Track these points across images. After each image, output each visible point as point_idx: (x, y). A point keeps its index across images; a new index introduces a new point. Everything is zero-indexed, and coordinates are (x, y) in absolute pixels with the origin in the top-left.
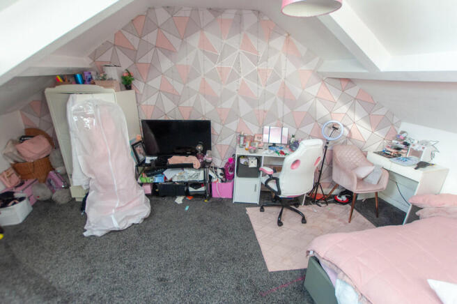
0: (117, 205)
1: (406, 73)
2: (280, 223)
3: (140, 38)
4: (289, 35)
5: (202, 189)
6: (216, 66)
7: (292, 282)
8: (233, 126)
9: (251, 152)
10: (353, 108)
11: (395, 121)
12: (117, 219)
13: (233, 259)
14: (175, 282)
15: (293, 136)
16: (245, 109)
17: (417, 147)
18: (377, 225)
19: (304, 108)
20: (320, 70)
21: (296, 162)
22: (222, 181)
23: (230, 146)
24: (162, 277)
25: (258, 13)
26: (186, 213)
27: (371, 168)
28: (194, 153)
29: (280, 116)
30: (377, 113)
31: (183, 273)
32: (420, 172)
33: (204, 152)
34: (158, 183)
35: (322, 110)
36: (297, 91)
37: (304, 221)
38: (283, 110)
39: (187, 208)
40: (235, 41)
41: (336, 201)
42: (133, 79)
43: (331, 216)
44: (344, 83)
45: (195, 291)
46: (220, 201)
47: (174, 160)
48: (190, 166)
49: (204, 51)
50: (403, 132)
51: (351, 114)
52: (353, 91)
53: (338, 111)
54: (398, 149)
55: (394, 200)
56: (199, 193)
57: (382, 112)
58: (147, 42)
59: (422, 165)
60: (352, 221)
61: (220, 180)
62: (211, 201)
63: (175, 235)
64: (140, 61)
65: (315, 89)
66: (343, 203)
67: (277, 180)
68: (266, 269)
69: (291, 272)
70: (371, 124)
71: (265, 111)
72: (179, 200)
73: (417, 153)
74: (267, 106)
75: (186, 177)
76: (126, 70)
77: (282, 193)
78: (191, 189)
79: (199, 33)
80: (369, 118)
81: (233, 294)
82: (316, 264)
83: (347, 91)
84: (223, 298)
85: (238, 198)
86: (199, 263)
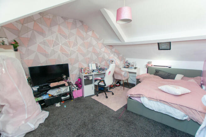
0: (26, 117)
1: (136, 42)
2: (107, 97)
3: (22, 24)
4: (93, 31)
5: (68, 96)
6: (67, 40)
7: (124, 111)
8: (77, 65)
9: (88, 74)
10: (114, 55)
11: (124, 58)
12: (32, 123)
13: (102, 114)
14: (86, 133)
15: (99, 66)
16: (81, 58)
17: (132, 64)
18: (130, 88)
19: (101, 56)
20: (104, 43)
21: (110, 72)
22: (78, 90)
23: (76, 74)
24: (78, 135)
25: (82, 22)
26: (66, 108)
27: (124, 72)
28: (62, 80)
29: (94, 59)
30: (120, 56)
31: (87, 128)
32: (136, 69)
33: (67, 78)
34: (45, 99)
35: (107, 57)
36: (98, 50)
37: (113, 94)
38: (95, 57)
39: (65, 106)
40: (74, 31)
41: (117, 86)
42: (19, 46)
43: (118, 90)
44: (111, 47)
45: (97, 130)
46: (79, 99)
47: (52, 85)
48: (63, 85)
49: (60, 34)
50: (127, 61)
51: (114, 57)
52: (114, 50)
53: (111, 56)
54: (128, 66)
55: (130, 82)
56: (67, 98)
57: (121, 56)
58: (28, 27)
59: (135, 68)
60: (125, 90)
61: (76, 89)
62: (74, 100)
63: (69, 118)
64: (22, 36)
65: (103, 49)
66: (119, 86)
67: (104, 81)
68: (114, 111)
69: (121, 108)
70: (119, 59)
71: (88, 58)
72: (58, 105)
73: (133, 66)
74: (89, 56)
75: (62, 92)
76: (14, 40)
77: (106, 85)
78: (63, 98)
79: (58, 26)
80: (119, 58)
81: (111, 123)
82: (131, 99)
83: (112, 50)
84: (109, 126)
85: (86, 95)
86: (90, 121)
